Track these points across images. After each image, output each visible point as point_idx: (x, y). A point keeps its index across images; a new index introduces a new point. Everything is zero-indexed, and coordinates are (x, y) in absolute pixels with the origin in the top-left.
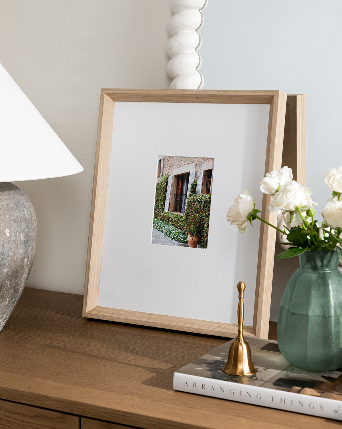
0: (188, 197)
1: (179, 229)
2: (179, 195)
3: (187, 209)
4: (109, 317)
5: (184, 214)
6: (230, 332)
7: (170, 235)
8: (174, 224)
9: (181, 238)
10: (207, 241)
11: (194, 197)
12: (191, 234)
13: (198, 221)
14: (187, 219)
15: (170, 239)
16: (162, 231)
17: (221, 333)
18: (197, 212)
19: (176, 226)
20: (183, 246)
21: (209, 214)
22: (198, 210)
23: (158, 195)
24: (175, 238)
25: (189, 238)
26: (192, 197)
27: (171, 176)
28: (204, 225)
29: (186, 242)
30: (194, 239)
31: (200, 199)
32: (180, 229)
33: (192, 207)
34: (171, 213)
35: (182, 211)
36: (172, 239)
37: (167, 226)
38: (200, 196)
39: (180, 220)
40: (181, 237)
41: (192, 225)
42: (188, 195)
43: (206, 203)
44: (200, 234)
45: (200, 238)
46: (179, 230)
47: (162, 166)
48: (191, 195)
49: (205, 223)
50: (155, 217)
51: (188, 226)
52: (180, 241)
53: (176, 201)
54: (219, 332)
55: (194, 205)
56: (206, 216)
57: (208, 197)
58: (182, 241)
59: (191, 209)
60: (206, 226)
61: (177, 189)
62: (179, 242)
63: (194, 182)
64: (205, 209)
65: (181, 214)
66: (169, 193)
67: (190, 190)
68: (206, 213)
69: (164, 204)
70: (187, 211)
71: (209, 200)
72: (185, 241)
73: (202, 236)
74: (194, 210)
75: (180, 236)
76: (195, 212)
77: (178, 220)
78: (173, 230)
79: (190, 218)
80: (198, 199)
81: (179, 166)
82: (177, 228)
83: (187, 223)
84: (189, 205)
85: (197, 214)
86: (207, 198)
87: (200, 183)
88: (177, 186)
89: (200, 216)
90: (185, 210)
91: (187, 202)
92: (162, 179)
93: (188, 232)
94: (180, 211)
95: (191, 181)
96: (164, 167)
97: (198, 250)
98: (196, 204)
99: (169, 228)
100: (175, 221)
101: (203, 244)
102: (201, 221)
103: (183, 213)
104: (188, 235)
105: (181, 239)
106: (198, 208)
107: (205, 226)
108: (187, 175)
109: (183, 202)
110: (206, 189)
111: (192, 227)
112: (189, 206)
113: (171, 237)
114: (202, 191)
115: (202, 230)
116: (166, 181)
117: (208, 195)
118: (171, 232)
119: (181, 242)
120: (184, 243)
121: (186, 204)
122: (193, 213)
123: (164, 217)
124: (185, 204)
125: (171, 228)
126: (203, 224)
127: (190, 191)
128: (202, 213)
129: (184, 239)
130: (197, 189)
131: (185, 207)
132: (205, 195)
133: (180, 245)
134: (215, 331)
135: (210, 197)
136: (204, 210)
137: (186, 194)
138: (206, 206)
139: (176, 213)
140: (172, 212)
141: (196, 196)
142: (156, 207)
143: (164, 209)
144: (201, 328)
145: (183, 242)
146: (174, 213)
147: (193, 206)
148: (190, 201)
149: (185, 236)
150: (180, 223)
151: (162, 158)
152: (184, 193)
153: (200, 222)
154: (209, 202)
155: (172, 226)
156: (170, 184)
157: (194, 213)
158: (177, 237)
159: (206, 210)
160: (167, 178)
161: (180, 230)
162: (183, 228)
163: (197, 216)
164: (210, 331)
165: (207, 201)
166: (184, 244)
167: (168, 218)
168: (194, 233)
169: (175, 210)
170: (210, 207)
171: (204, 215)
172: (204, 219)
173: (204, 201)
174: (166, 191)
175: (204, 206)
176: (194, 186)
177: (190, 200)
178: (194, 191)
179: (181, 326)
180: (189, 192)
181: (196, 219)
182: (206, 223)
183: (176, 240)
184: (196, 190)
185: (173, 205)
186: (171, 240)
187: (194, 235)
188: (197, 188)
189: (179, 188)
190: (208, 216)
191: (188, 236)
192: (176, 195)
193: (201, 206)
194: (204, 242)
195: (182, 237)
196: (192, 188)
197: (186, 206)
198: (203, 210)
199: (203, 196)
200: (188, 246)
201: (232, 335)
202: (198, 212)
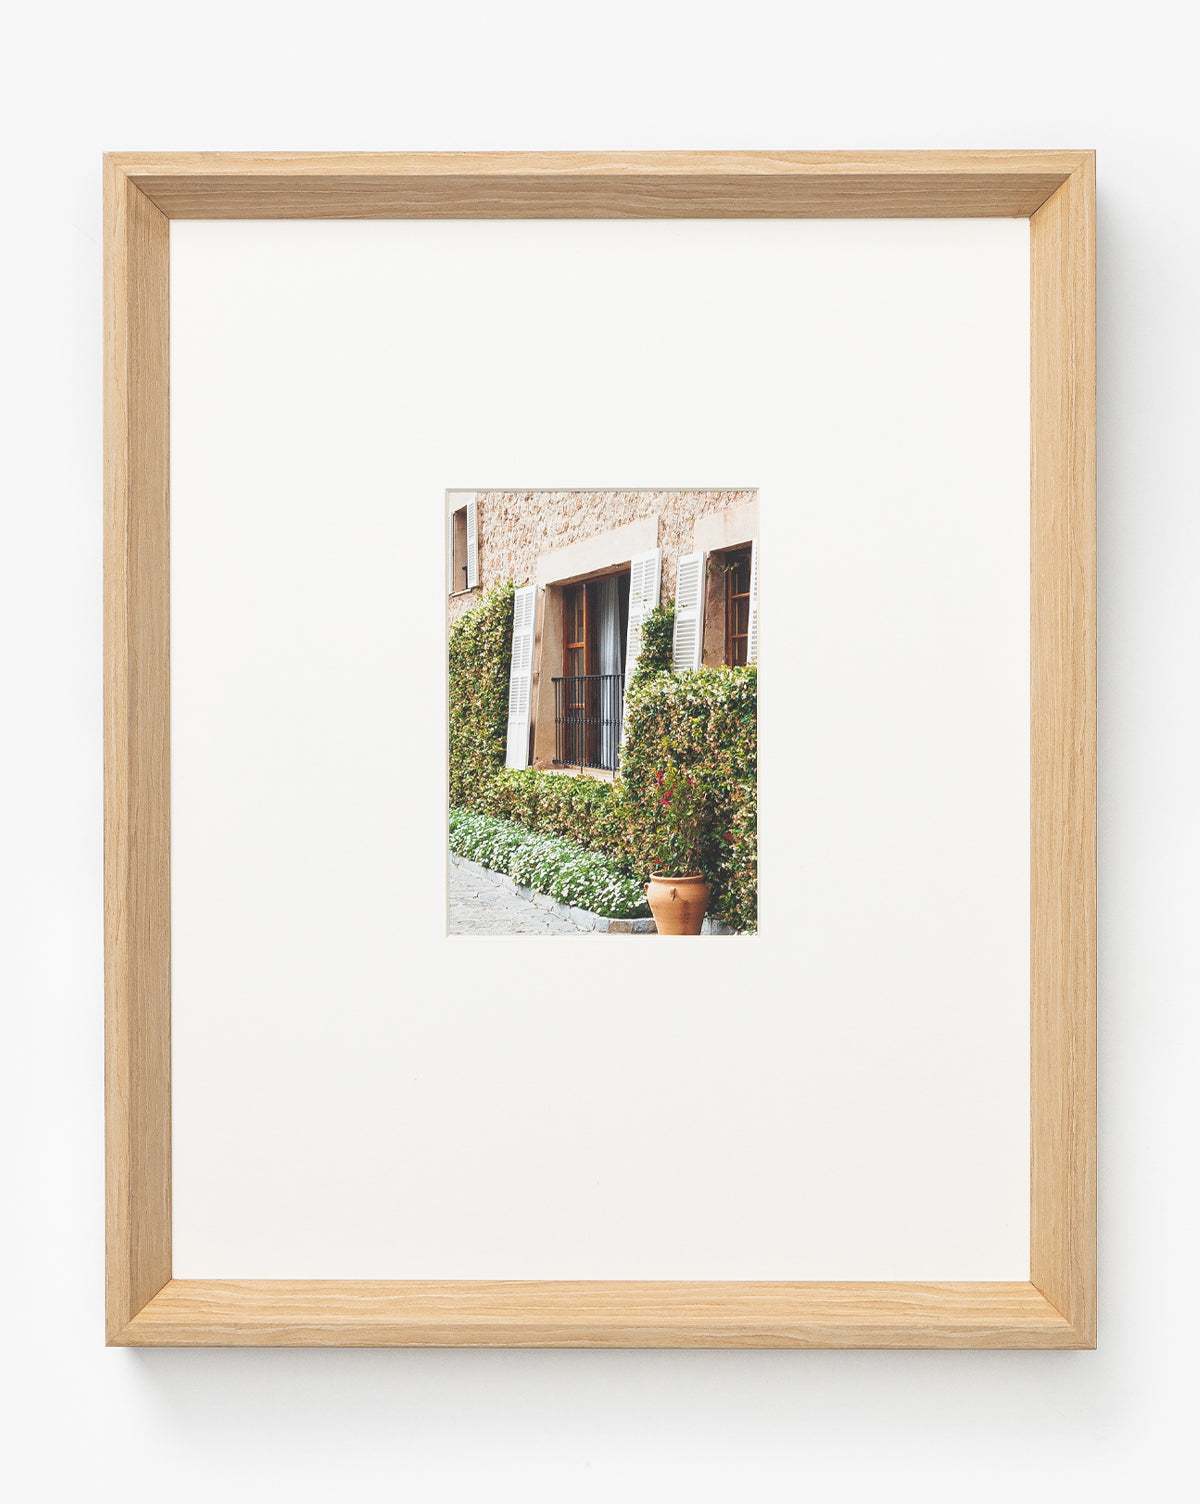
0: (632, 689)
1: (594, 850)
2: (581, 679)
3: (630, 748)
4: (270, 1330)
5: (619, 775)
6: (940, 1324)
7: (547, 885)
8: (565, 830)
9: (610, 893)
10: (753, 895)
11: (662, 684)
12: (665, 867)
13: (698, 804)
14: (636, 798)
15: (549, 901)
16: (503, 869)
17: (892, 1332)
18: (689, 758)
19: (576, 838)
20: (627, 931)
21: (753, 764)
22: (690, 750)
23: (461, 690)
24: (581, 893)
25: (658, 891)
26: (653, 688)
27: (530, 589)
28: (731, 821)
29: (644, 911)
30: (686, 892)
31: (695, 693)
32: (604, 849)
33: (660, 738)
34: (548, 772)
35: (605, 761)
36: (565, 901)
37: (530, 838)
38: (695, 681)
39: (595, 807)
40: (611, 887)
41: (666, 823)
42: (628, 682)
43: (730, 709)
44: (713, 867)
45: (717, 885)
46: (597, 857)
47: (472, 541)
48: (645, 676)
49: (734, 811)
50: (460, 797)
51: (643, 831)
52: (609, 907)
53: (568, 710)
54: (884, 1328)
55: (667, 726)
56: (738, 773)
57: (738, 683)
58: (617, 906)
59: (652, 744)
60: (745, 824)
61: (570, 654)
62: (602, 914)
63: (660, 610)
64: (731, 743)
65: (602, 777)
66: (522, 673)
67: (640, 653)
68: (735, 761)
69: (501, 732)
70: (633, 759)
71: (744, 696)
72: (637, 904)
73: (726, 875)
74: (670, 749)
75: (604, 886)
76: (679, 758)
77: (588, 805)
78: (564, 858)
79: (652, 790)
80: (690, 697)
81: (569, 534)
82: (586, 845)
83: (635, 817)
84: (640, 727)
85: (688, 766)
86: (735, 688)
87: (690, 616)
88: (568, 637)
89: (704, 779)
90: (620, 755)
91: (627, 713)
92: (478, 607)
93: (645, 860)
94: (595, 761)
95: (641, 610)
96: (486, 547)
97: (710, 944)
98: (680, 720)
99: (545, 847)
100: (571, 810)
101: (735, 914)
102: (711, 803)
103: (608, 768)
104: (651, 876)
105: (609, 901)
106: (692, 740)
107: (737, 827)
108: (620, 577)
109: (606, 714)
110: (723, 644)
111: (668, 835)
112: (639, 730)
113: (558, 895)
114: (704, 652)
115: (723, 845)
116: (505, 614)
117: (740, 672)
118: (557, 870)
119: (614, 915)
120: (632, 915)
121: (626, 724)
122: (665, 763)
123: (508, 795)
124: (616, 725)
125: (554, 850)
126: (727, 816)
127: (641, 660)
128: (714, 760)
129: (629, 897)
130: (675, 647)
131: (617, 739)
132: (723, 672)
133: (611, 929)
134: (862, 1328)
135: (752, 683)
136: (722, 746)
137: (619, 677)
138: (734, 725)
139: (573, 772)
140: (547, 767)
141: (677, 681)
142: (458, 750)
143: (501, 758)
144: (785, 1323)
145: (625, 913)
146: (561, 772)
147: (660, 732)
148: (646, 708)
149: (633, 884)
150: (600, 819)
151: (470, 501)
152: (609, 671)
153: (709, 809)
154: (744, 706)
155: (557, 836)
156: (524, 631)
157: (674, 765)
158: (590, 890)
159: (736, 745)
160: (509, 603)
161: (601, 856)
162: (616, 845)
163: (689, 780)
164: (837, 1332)
165: (734, 704)
166: (632, 921)
167: (534, 801)
168: (677, 862)
169: (568, 757)
170: (755, 727)
171: (726, 768)
172: (727, 792)
173: (722, 704)
174: (506, 666)
175: (721, 726)
176: (662, 631)
177: (646, 701)
178: (661, 656)
179: (680, 1328)
180: (632, 666)
181: (683, 793)
182: (742, 812)
183: (584, 907)
184: (671, 650)
185: (549, 734)
186: (556, 906)
187: (679, 874)
188: (675, 643)
189: (579, 645)
190: (749, 771)
191: (649, 880)
192: (566, 685)
193: (705, 727)
194: (740, 901)
195: (615, 888)
196: (650, 644)
197: (623, 732)
198: (717, 747)
199: (710, 679)
200: (655, 931)
201: (954, 1335)
202: (693, 760)
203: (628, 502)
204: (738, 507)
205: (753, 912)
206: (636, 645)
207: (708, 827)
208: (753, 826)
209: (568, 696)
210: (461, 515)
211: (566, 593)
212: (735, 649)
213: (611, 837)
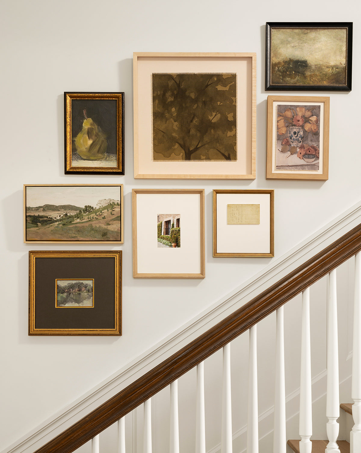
203: (170, 215)
204: (179, 216)
205: (180, 246)
206: (171, 226)
207: (177, 239)
208: (180, 239)
209: (166, 230)
210: (158, 216)
211: (166, 222)
212: (178, 226)
213: (169, 241)
